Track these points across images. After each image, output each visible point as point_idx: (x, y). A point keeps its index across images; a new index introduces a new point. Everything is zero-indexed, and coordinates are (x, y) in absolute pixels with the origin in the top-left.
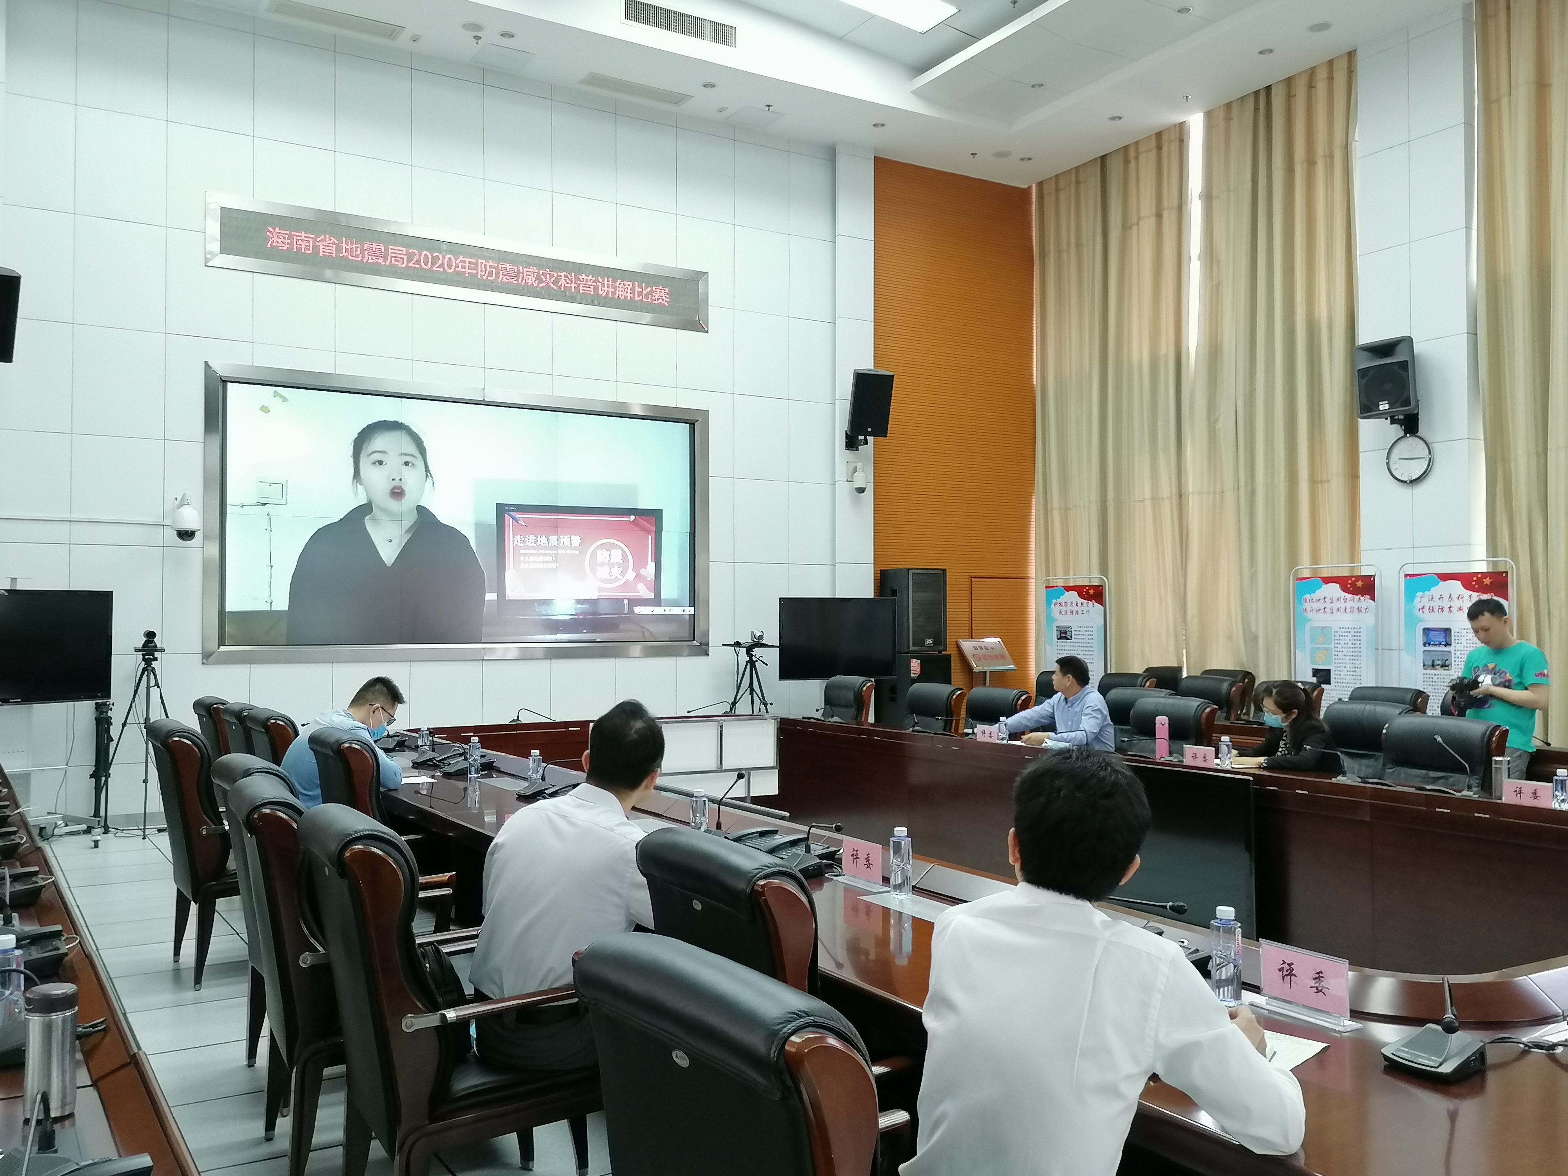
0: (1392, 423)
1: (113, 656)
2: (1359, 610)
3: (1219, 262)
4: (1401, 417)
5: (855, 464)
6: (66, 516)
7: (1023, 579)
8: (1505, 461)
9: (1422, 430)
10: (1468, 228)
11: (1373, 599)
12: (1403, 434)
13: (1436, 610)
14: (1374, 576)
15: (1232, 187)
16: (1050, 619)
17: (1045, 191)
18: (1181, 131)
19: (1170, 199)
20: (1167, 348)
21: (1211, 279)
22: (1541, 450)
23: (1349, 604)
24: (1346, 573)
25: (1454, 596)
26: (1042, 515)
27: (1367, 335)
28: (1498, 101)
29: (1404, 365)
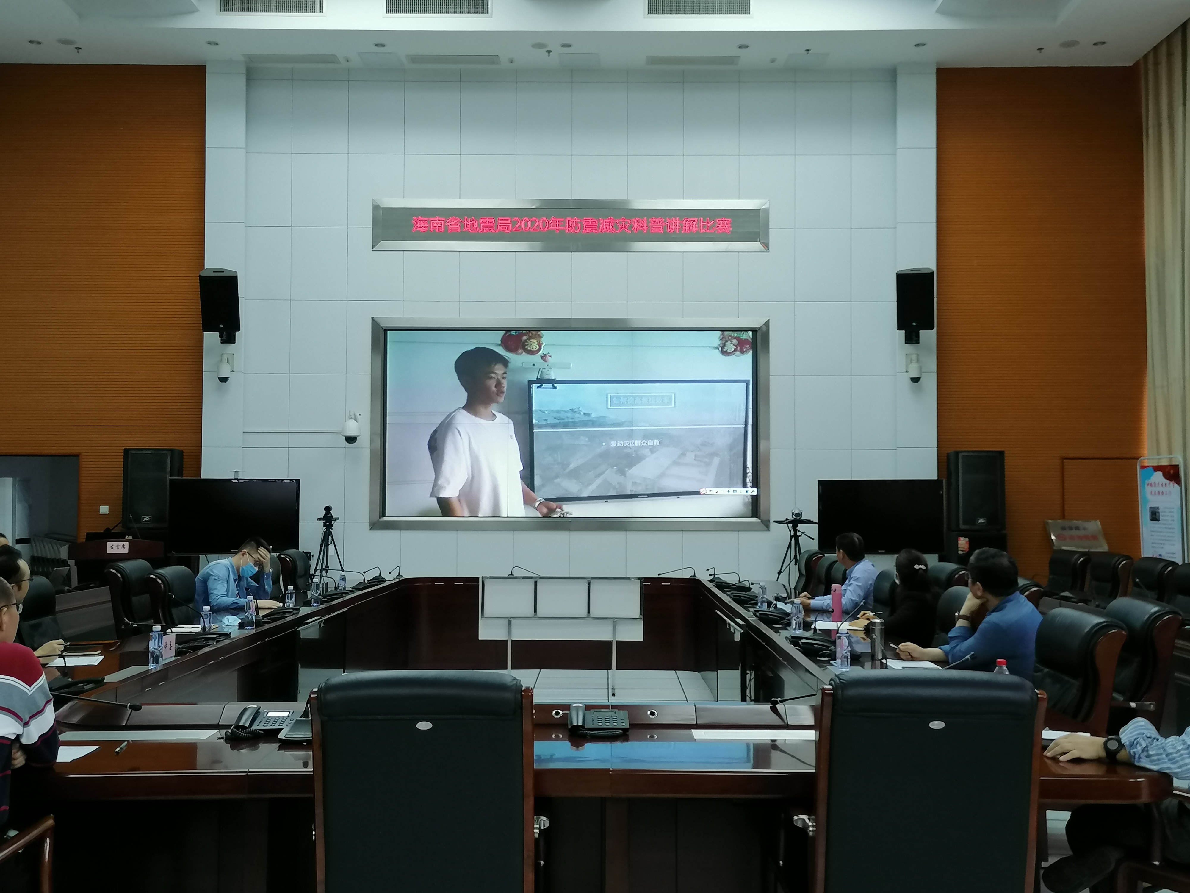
1: (300, 523)
5: (912, 356)
6: (286, 429)
7: (1130, 459)
16: (1145, 500)
17: (1148, 66)
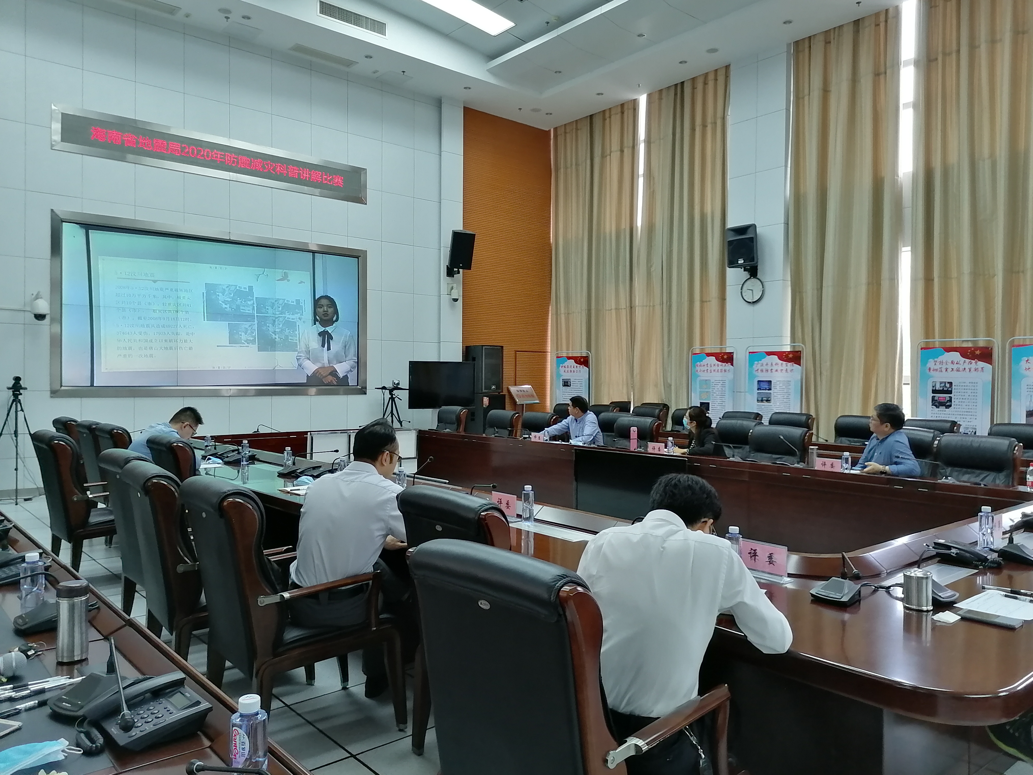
0: (744, 271)
2: (725, 371)
3: (654, 178)
4: (749, 267)
5: (452, 285)
7: (544, 352)
8: (801, 292)
9: (759, 276)
10: (786, 166)
11: (732, 365)
12: (749, 277)
13: (764, 371)
14: (733, 353)
15: (662, 137)
16: (559, 375)
17: (559, 133)
18: (634, 104)
19: (628, 142)
20: (625, 225)
21: (650, 188)
22: (819, 287)
23: (720, 368)
24: (718, 351)
25: (774, 364)
26: (555, 316)
27: (732, 223)
28: (803, 98)
29: (751, 240)
